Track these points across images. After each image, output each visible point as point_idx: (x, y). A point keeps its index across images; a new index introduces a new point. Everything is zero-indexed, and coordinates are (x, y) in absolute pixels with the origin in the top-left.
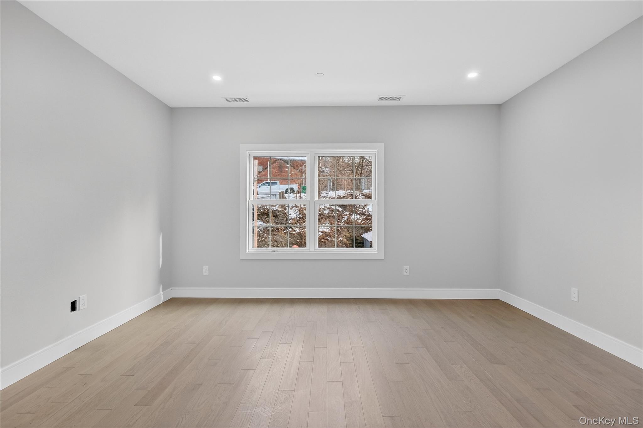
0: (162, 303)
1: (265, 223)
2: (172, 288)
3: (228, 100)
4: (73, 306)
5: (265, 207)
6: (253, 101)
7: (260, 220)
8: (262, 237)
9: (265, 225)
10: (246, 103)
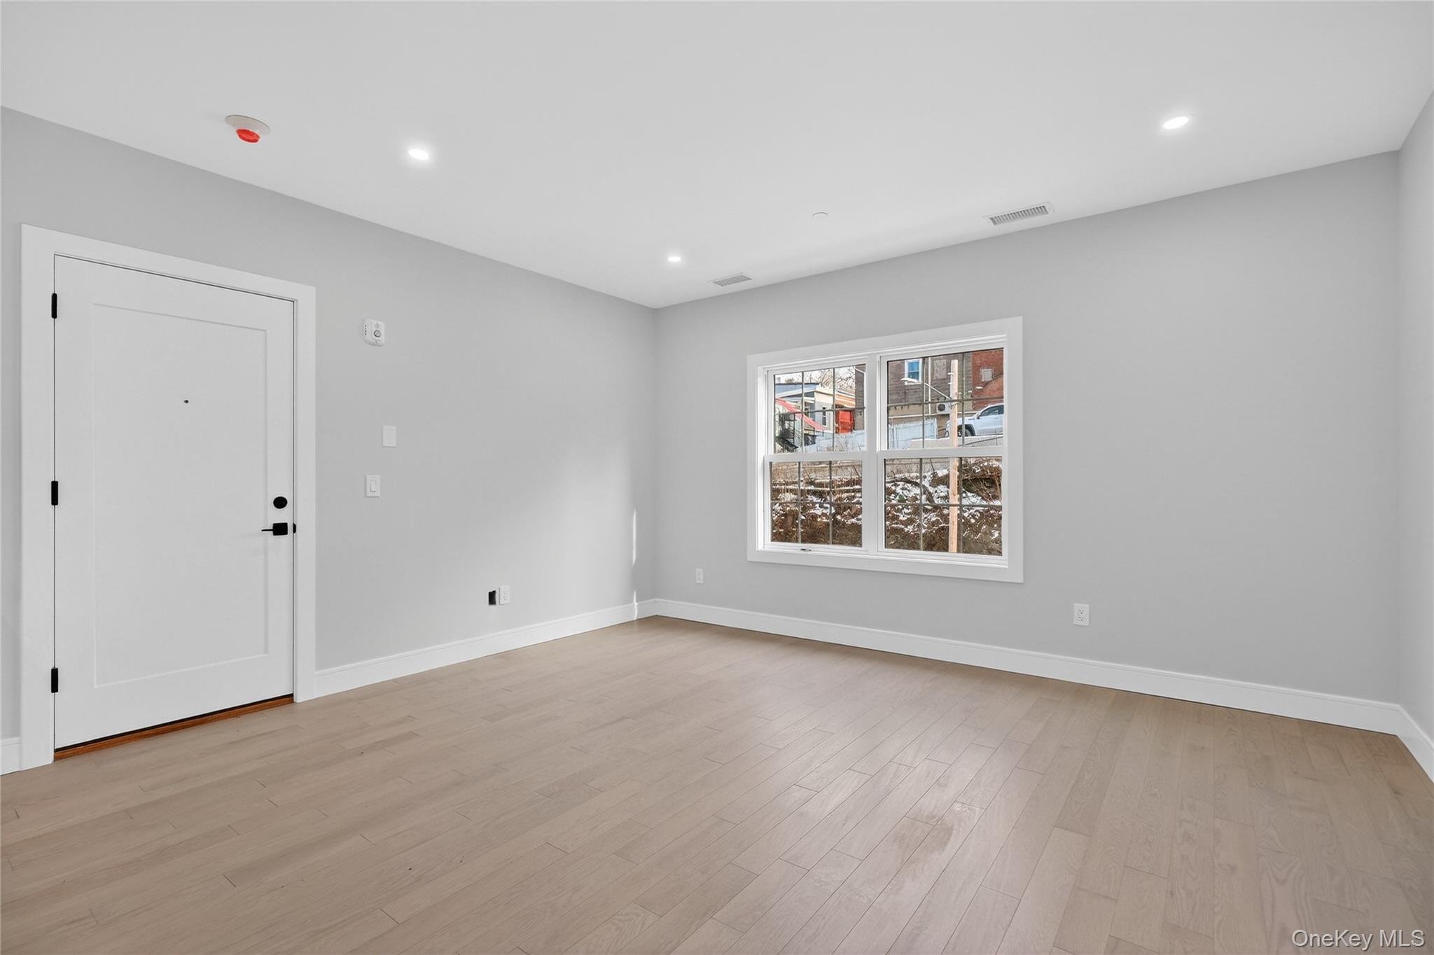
0: (637, 620)
1: (985, 500)
2: (657, 600)
3: (722, 283)
4: (492, 598)
5: (986, 464)
6: (760, 276)
7: (973, 493)
8: (977, 532)
9: (984, 503)
10: (748, 282)
